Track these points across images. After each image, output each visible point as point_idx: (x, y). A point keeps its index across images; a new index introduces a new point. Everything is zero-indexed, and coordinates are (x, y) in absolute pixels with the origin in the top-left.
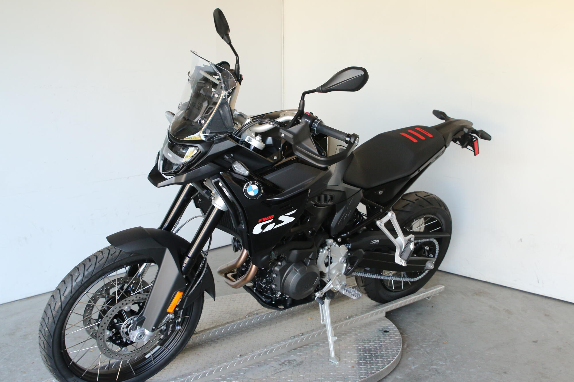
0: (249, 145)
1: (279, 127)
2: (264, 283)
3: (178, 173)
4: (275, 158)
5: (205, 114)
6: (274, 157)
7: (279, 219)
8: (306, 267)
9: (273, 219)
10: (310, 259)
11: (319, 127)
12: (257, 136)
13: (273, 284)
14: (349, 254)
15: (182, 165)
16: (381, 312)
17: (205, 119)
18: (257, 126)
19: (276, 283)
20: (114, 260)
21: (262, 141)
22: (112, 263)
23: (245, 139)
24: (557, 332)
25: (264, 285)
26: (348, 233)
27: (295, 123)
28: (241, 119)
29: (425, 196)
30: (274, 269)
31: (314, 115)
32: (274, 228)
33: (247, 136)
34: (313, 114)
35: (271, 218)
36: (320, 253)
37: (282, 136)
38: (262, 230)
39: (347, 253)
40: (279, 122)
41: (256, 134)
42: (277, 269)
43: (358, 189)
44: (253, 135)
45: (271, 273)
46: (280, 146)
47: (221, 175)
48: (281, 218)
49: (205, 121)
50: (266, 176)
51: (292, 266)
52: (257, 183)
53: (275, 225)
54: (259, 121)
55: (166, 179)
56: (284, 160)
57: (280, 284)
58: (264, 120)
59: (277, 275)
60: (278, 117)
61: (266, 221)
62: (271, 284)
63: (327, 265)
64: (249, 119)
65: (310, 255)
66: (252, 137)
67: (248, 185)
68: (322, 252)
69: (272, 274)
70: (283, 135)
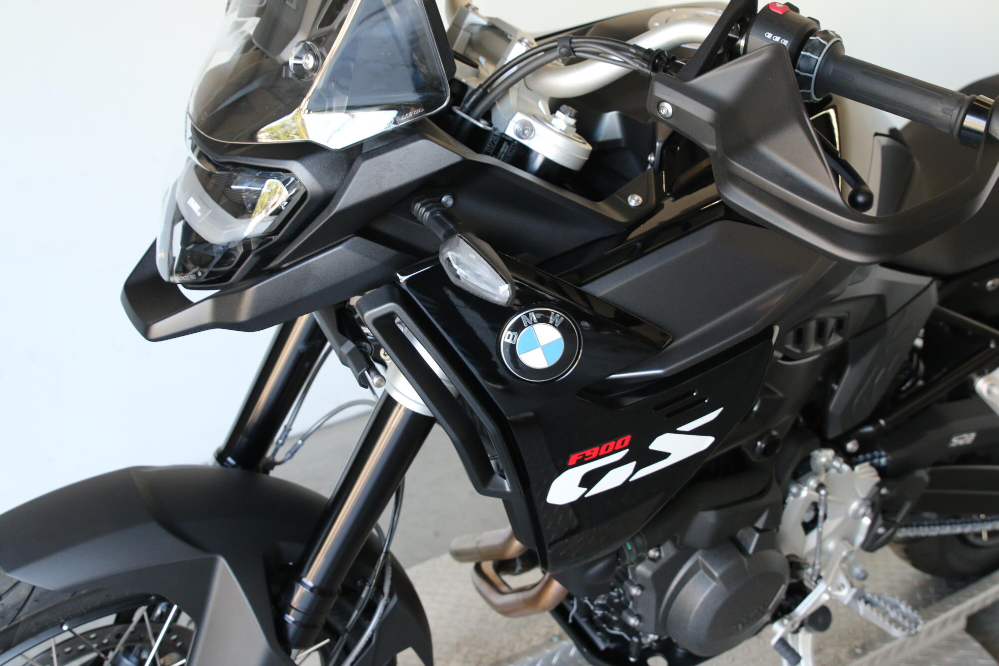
0: (521, 155)
1: (649, 72)
2: (602, 607)
3: (230, 277)
4: (634, 201)
5: (321, 26)
6: (629, 198)
7: (652, 447)
8: (745, 560)
9: (627, 450)
10: (758, 530)
11: (831, 68)
12: (558, 113)
13: (632, 614)
14: (884, 491)
15: (241, 250)
16: (956, 618)
17: (317, 50)
18: (556, 70)
19: (640, 611)
20: (10, 616)
21: (577, 132)
22: (6, 627)
23: (505, 130)
25: (599, 613)
26: (882, 422)
27: (720, 52)
28: (494, 42)
30: (633, 570)
31: (804, 13)
32: (631, 480)
33: (513, 116)
34: (796, 10)
35: (618, 447)
36: (790, 499)
37: (663, 112)
38: (585, 489)
39: (877, 489)
40: (649, 51)
41: (556, 105)
42: (644, 570)
43: (924, 281)
44: (543, 107)
45: (622, 578)
46: (652, 150)
47: (405, 287)
48: (659, 444)
49: (316, 58)
50: (596, 282)
51: (697, 557)
52: (557, 316)
53: (636, 470)
54: (563, 50)
55: (187, 304)
56: (672, 209)
57: (653, 615)
58: (583, 46)
59: (642, 587)
60: (641, 28)
61: (599, 457)
62: (625, 614)
63: (809, 526)
64: (521, 41)
65: (757, 518)
66: (535, 117)
67: (518, 328)
68: (797, 495)
69: (626, 583)
70: (667, 109)
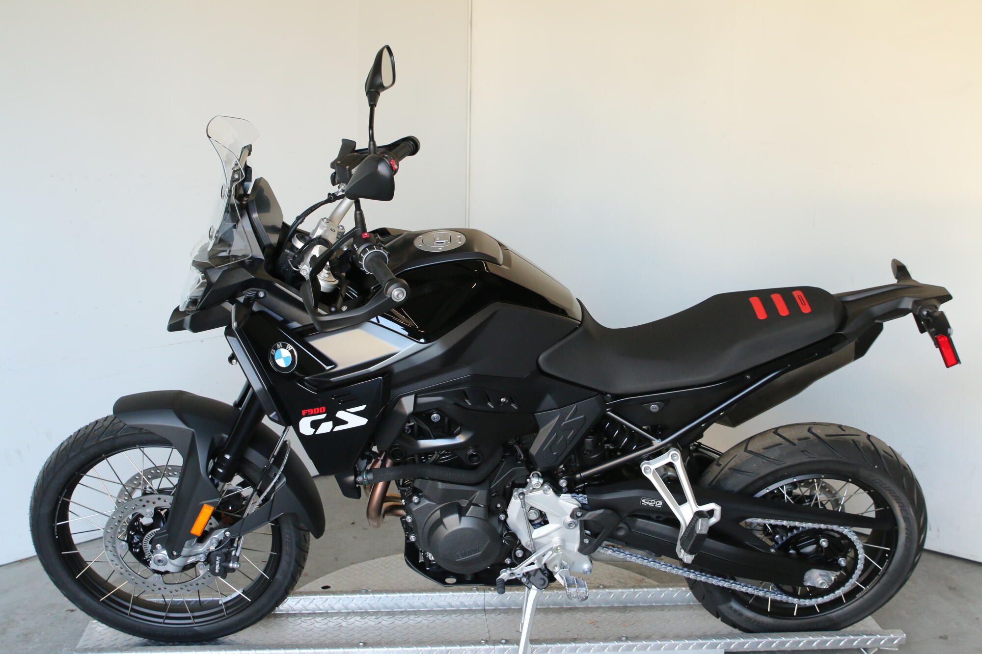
7: (337, 416)
9: (326, 414)
14: (579, 514)
24: (977, 619)
29: (827, 436)
32: (333, 430)
35: (321, 411)
36: (513, 500)
38: (315, 430)
48: (341, 414)
52: (289, 347)
53: (333, 426)
59: (413, 519)
61: (314, 415)
67: (275, 348)
68: (517, 498)
